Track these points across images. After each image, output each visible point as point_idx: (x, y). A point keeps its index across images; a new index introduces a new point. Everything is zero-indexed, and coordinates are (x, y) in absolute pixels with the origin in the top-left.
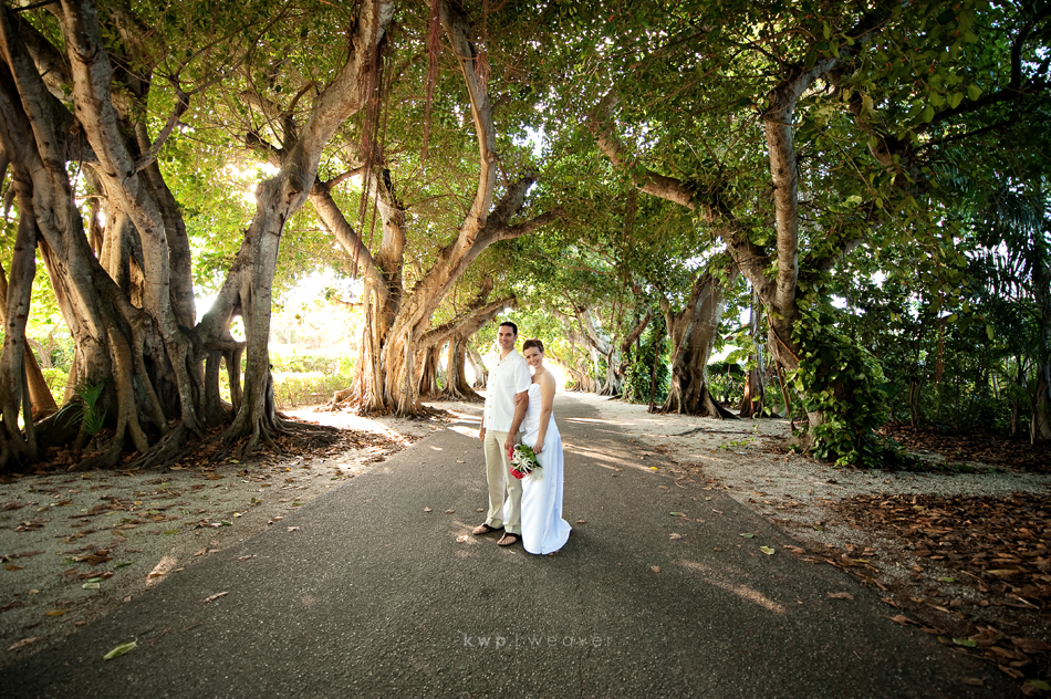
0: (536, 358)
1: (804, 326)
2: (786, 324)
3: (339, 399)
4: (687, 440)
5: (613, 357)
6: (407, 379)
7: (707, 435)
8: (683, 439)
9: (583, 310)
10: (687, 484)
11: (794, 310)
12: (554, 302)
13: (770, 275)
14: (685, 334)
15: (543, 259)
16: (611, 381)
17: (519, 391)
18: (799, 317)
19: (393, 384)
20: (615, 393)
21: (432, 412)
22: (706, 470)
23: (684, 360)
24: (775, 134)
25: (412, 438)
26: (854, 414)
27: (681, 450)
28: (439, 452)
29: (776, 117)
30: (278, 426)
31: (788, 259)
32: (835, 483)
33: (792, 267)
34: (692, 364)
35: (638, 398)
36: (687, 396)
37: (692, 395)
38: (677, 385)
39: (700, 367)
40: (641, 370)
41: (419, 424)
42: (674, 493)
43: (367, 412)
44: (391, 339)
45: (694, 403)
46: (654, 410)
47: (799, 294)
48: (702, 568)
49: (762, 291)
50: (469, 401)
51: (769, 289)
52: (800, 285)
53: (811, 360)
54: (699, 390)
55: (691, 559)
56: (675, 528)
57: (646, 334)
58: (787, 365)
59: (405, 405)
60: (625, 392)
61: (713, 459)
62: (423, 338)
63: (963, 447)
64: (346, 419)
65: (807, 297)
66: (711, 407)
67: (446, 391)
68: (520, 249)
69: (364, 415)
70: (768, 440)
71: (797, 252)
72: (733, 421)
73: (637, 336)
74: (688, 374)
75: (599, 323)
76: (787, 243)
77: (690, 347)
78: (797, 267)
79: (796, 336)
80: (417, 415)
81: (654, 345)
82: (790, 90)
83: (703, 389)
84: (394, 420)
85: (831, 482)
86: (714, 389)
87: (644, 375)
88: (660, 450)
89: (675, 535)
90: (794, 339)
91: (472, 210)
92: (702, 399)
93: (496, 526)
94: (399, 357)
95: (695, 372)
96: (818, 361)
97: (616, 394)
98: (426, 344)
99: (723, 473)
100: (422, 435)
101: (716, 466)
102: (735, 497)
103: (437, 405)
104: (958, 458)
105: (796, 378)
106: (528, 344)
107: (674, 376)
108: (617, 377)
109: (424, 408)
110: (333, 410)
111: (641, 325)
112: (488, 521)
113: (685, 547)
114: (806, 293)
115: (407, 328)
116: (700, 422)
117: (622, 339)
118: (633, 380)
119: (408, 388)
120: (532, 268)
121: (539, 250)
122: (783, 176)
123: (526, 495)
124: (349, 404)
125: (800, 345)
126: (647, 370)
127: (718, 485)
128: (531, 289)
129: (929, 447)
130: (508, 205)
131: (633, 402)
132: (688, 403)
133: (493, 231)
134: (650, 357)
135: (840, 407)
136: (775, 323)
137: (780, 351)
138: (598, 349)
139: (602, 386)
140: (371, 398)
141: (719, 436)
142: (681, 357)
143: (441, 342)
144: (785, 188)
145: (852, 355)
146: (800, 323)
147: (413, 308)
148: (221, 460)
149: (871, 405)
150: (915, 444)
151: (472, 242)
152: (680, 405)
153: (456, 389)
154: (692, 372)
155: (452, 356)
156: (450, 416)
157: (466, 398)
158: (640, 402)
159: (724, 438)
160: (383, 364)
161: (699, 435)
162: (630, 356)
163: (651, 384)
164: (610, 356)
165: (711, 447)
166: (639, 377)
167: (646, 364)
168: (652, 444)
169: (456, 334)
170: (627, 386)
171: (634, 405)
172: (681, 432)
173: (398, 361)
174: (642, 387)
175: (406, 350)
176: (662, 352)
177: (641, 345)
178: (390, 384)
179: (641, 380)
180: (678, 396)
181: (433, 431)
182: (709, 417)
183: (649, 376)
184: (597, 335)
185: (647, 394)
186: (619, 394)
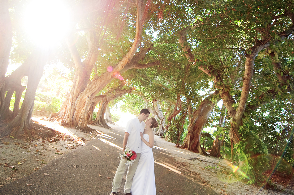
1: (244, 129)
2: (237, 126)
3: (52, 116)
4: (193, 162)
5: (163, 121)
7: (199, 161)
8: (191, 161)
9: (156, 100)
10: (196, 181)
11: (241, 123)
12: (145, 95)
13: (234, 107)
14: (195, 120)
15: (146, 78)
16: (160, 130)
18: (242, 125)
19: (77, 115)
20: (161, 135)
21: (90, 129)
22: (202, 177)
23: (193, 129)
24: (249, 62)
25: (84, 140)
26: (256, 165)
27: (191, 166)
29: (251, 57)
30: (31, 125)
31: (243, 104)
32: (248, 190)
33: (244, 107)
34: (196, 132)
35: (171, 140)
36: (192, 144)
37: (194, 144)
38: (189, 138)
39: (198, 133)
40: (175, 129)
41: (86, 134)
42: (192, 184)
43: (64, 124)
44: (82, 97)
45: (194, 147)
46: (178, 146)
47: (243, 116)
49: (230, 112)
50: (104, 127)
51: (233, 112)
52: (244, 113)
53: (244, 142)
54: (196, 142)
57: (178, 115)
58: (235, 142)
59: (81, 125)
61: (203, 172)
63: (289, 184)
64: (56, 126)
65: (246, 118)
66: (200, 150)
67: (95, 121)
68: (139, 72)
69: (63, 126)
70: (222, 168)
71: (246, 102)
72: (208, 157)
73: (175, 115)
74: (193, 135)
76: (244, 98)
77: (196, 125)
78: (245, 107)
79: (240, 131)
80: (86, 130)
81: (181, 120)
82: (257, 49)
83: (198, 142)
84: (75, 130)
85: (247, 190)
88: (183, 165)
90: (239, 132)
91: (127, 55)
92: (197, 146)
94: (83, 104)
95: (196, 135)
96: (246, 143)
99: (208, 179)
100: (88, 139)
101: (205, 175)
102: (214, 190)
103: (92, 127)
104: (288, 188)
105: (238, 148)
107: (188, 135)
108: (163, 129)
109: (88, 127)
110: (50, 120)
111: (177, 111)
114: (246, 117)
115: (89, 94)
116: (196, 155)
117: (168, 116)
118: (171, 132)
120: (141, 81)
121: (145, 74)
122: (248, 76)
124: (57, 119)
125: (241, 135)
127: (207, 184)
128: (138, 88)
129: (278, 182)
130: (140, 56)
131: (169, 141)
132: (192, 146)
133: (132, 64)
134: (179, 125)
135: (252, 161)
136: (233, 125)
137: (233, 136)
138: (158, 117)
140: (67, 119)
141: (204, 163)
142: (192, 128)
144: (248, 80)
145: (258, 143)
146: (242, 127)
147: (94, 86)
148: (6, 135)
149: (262, 163)
150: (273, 179)
151: (124, 67)
152: (188, 146)
153: (99, 121)
154: (195, 135)
155: (101, 108)
156: (98, 133)
157: (103, 126)
158: (172, 142)
159: (206, 164)
160: (75, 106)
161: (197, 161)
162: (171, 122)
163: (177, 135)
164: (162, 120)
165: (202, 167)
166: (173, 132)
167: (177, 127)
168: (179, 161)
169: (105, 99)
170: (167, 134)
171: (169, 142)
172: (190, 158)
173: (82, 106)
174: (174, 136)
175: (87, 102)
176: (184, 124)
177: (176, 119)
178: (76, 115)
179: (174, 133)
180: (188, 143)
181: (92, 138)
182: (199, 153)
183: (177, 132)
184: (159, 111)
185: (175, 139)
186: (163, 136)
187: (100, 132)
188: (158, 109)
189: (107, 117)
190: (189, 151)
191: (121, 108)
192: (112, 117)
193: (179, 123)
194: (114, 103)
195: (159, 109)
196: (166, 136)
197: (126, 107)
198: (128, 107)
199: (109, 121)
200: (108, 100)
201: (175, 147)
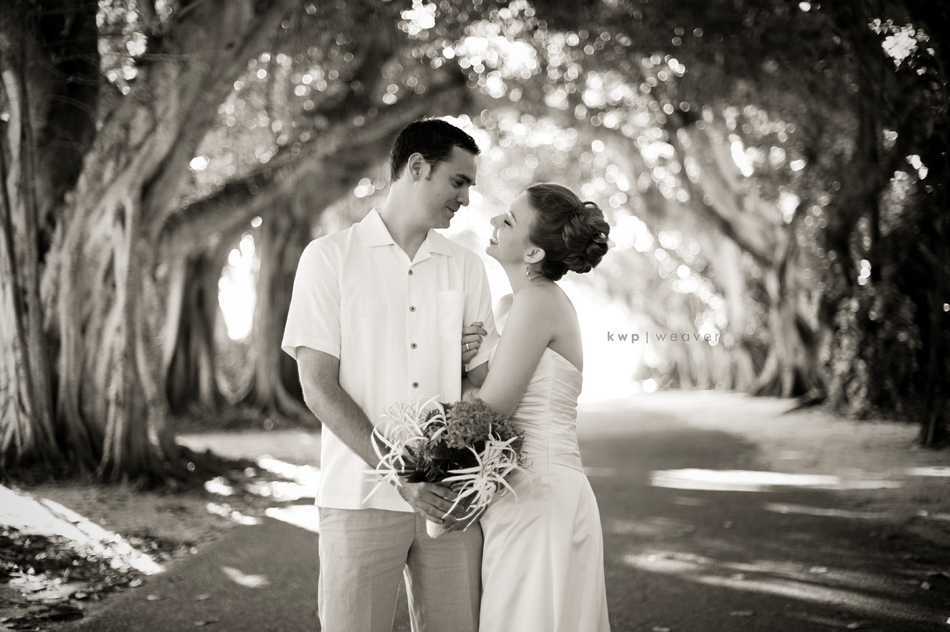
5: (792, 273)
6: (129, 356)
16: (785, 352)
19: (85, 376)
20: (799, 390)
21: (213, 465)
25: (161, 547)
28: (255, 591)
35: (881, 405)
40: (890, 310)
41: (173, 501)
59: (127, 440)
60: (833, 387)
62: (173, 224)
67: (251, 398)
73: (872, 202)
75: (743, 160)
80: (167, 475)
81: (927, 227)
84: (94, 493)
87: (901, 325)
94: (97, 289)
97: (805, 391)
98: (183, 247)
100: (189, 534)
103: (226, 445)
108: (808, 338)
109: (185, 453)
111: (884, 163)
115: (123, 194)
118: (863, 345)
119: (133, 388)
126: (906, 311)
128: (520, 59)
131: (863, 416)
138: (744, 247)
139: (758, 368)
140: (16, 423)
143: (231, 237)
147: (140, 124)
156: (270, 477)
158: (890, 414)
160: (49, 313)
162: (849, 265)
163: (922, 356)
166: (882, 335)
167: (904, 292)
170: (841, 367)
173: (97, 300)
174: (894, 367)
175: (122, 264)
177: (884, 229)
178: (74, 378)
179: (891, 341)
181: (220, 524)
183: (916, 330)
184: (739, 201)
185: (911, 389)
186: (814, 393)
193: (914, 252)
201: (915, 448)
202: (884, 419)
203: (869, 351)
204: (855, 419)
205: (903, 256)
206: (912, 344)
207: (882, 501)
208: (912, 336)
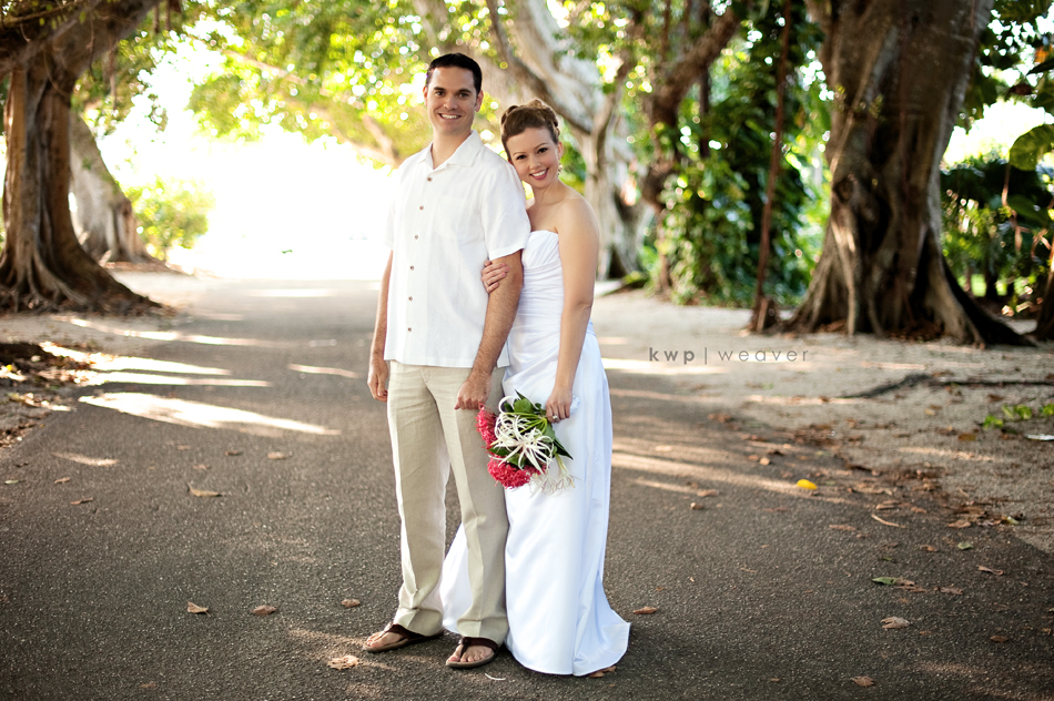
0: (545, 158)
4: (889, 409)
5: (611, 142)
7: (944, 392)
8: (873, 406)
10: (905, 519)
14: (874, 69)
17: (496, 254)
20: (615, 272)
22: (952, 485)
23: (869, 155)
27: (875, 438)
34: (895, 168)
35: (707, 286)
36: (877, 276)
37: (893, 273)
38: (845, 238)
39: (918, 179)
40: (719, 188)
42: (873, 537)
46: (768, 324)
48: (968, 672)
50: (99, 309)
54: (913, 255)
55: (938, 657)
56: (893, 609)
57: (733, 61)
61: (965, 456)
66: (950, 311)
72: (1017, 352)
73: (702, 68)
74: (880, 201)
77: (888, 110)
81: (759, 99)
83: (929, 251)
86: (955, 252)
87: (730, 205)
88: (814, 439)
89: (896, 621)
92: (923, 286)
93: (425, 628)
95: (902, 196)
97: (623, 273)
99: (997, 488)
101: (976, 473)
102: (1031, 540)
106: (517, 121)
107: (835, 210)
108: (626, 213)
111: (717, 27)
112: (402, 616)
113: (922, 640)
116: (919, 356)
117: (643, 79)
118: (691, 224)
123: (525, 533)
126: (737, 190)
127: (987, 516)
131: (689, 301)
132: (879, 297)
141: (979, 396)
142: (860, 144)
152: (852, 304)
153: (41, 267)
154: (893, 196)
155: (23, 144)
157: (82, 300)
158: (717, 299)
159: (995, 398)
161: (921, 394)
162: (676, 137)
163: (752, 237)
164: (601, 138)
165: (959, 426)
166: (710, 214)
167: (734, 168)
168: (782, 423)
169: (38, 59)
170: (666, 247)
171: (692, 312)
172: (867, 388)
174: (722, 249)
176: (789, 126)
177: (715, 98)
179: (719, 222)
180: (849, 276)
181: (32, 413)
182: (943, 341)
183: (745, 208)
184: (556, 59)
185: (740, 272)
186: (635, 276)
187: (78, 356)
188: (540, 41)
189: (95, 221)
190: (863, 339)
191: (196, 109)
192: (137, 208)
194: (120, 81)
195: (547, 36)
196: (656, 269)
197: (244, 91)
198: (264, 87)
199: (121, 255)
200: (61, 59)
201: (745, 334)
202: (711, 304)
203: (697, 232)
204: (680, 304)
205: (734, 129)
206: (742, 225)
207: (716, 387)
208: (742, 217)
